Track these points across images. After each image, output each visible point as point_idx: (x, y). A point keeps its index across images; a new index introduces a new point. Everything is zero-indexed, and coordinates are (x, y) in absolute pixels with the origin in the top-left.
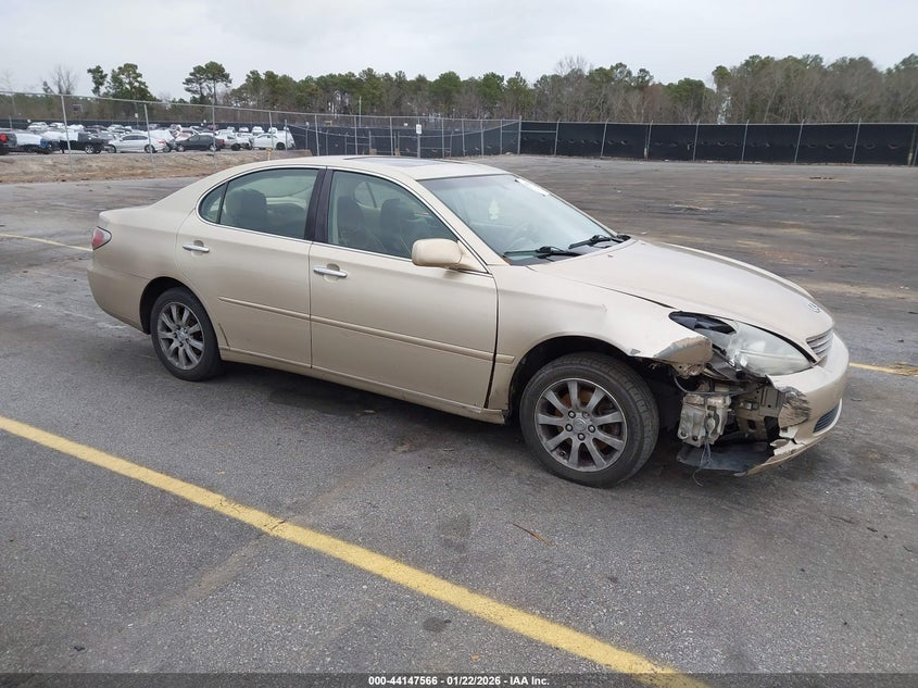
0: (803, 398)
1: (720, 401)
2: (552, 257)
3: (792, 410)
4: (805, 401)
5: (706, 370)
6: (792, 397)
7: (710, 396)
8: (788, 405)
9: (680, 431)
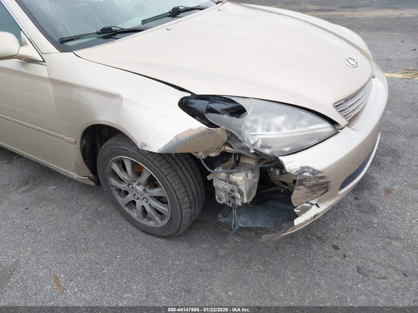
0: (320, 175)
1: (241, 178)
2: (117, 36)
3: (306, 190)
4: (323, 177)
5: (227, 148)
6: (305, 179)
7: (231, 173)
8: (301, 187)
9: (217, 197)
